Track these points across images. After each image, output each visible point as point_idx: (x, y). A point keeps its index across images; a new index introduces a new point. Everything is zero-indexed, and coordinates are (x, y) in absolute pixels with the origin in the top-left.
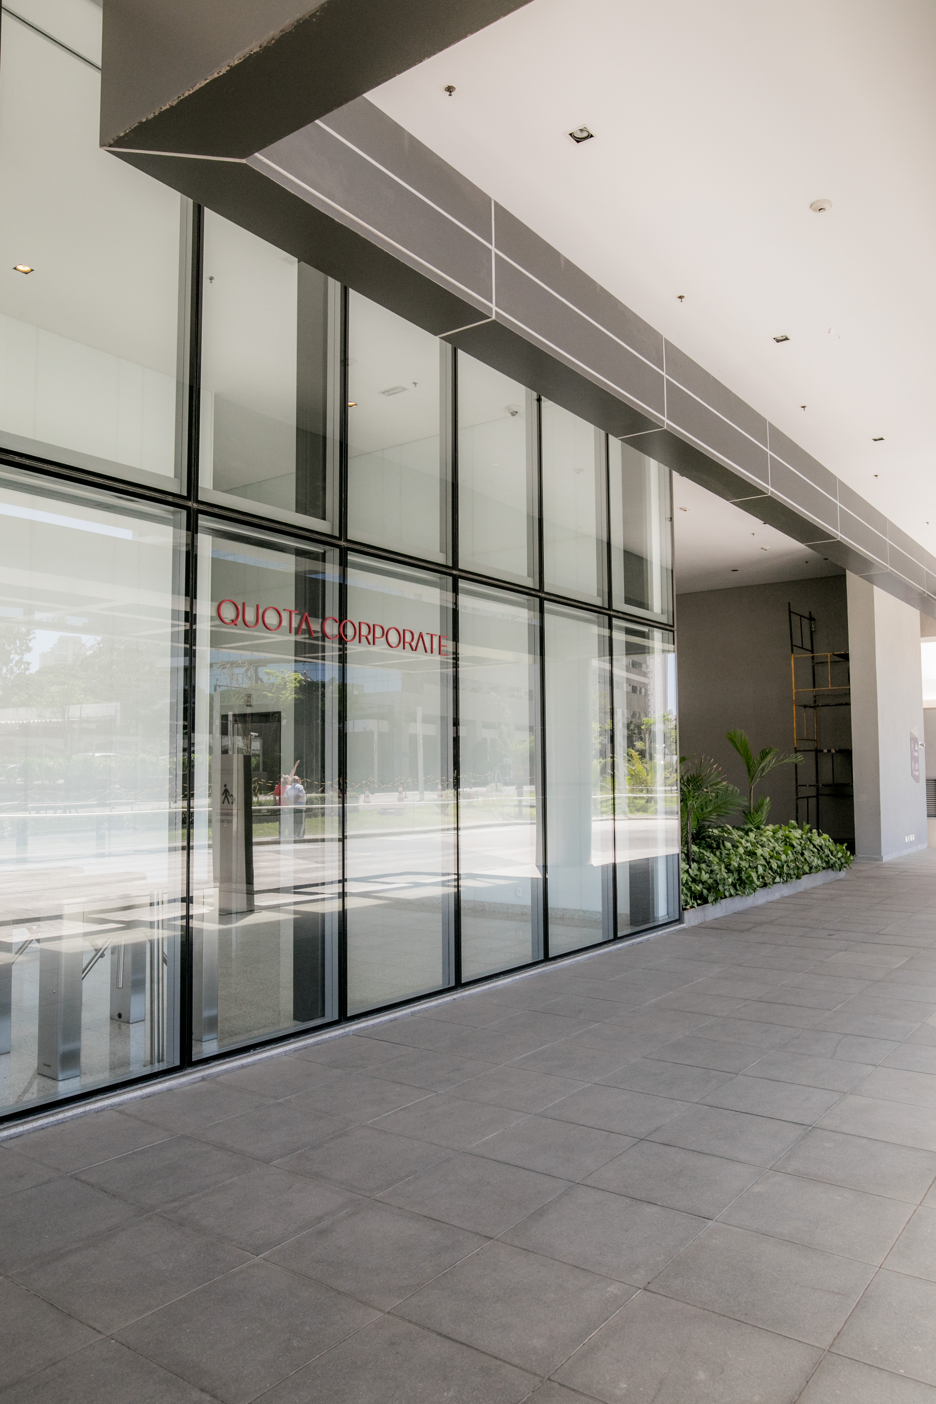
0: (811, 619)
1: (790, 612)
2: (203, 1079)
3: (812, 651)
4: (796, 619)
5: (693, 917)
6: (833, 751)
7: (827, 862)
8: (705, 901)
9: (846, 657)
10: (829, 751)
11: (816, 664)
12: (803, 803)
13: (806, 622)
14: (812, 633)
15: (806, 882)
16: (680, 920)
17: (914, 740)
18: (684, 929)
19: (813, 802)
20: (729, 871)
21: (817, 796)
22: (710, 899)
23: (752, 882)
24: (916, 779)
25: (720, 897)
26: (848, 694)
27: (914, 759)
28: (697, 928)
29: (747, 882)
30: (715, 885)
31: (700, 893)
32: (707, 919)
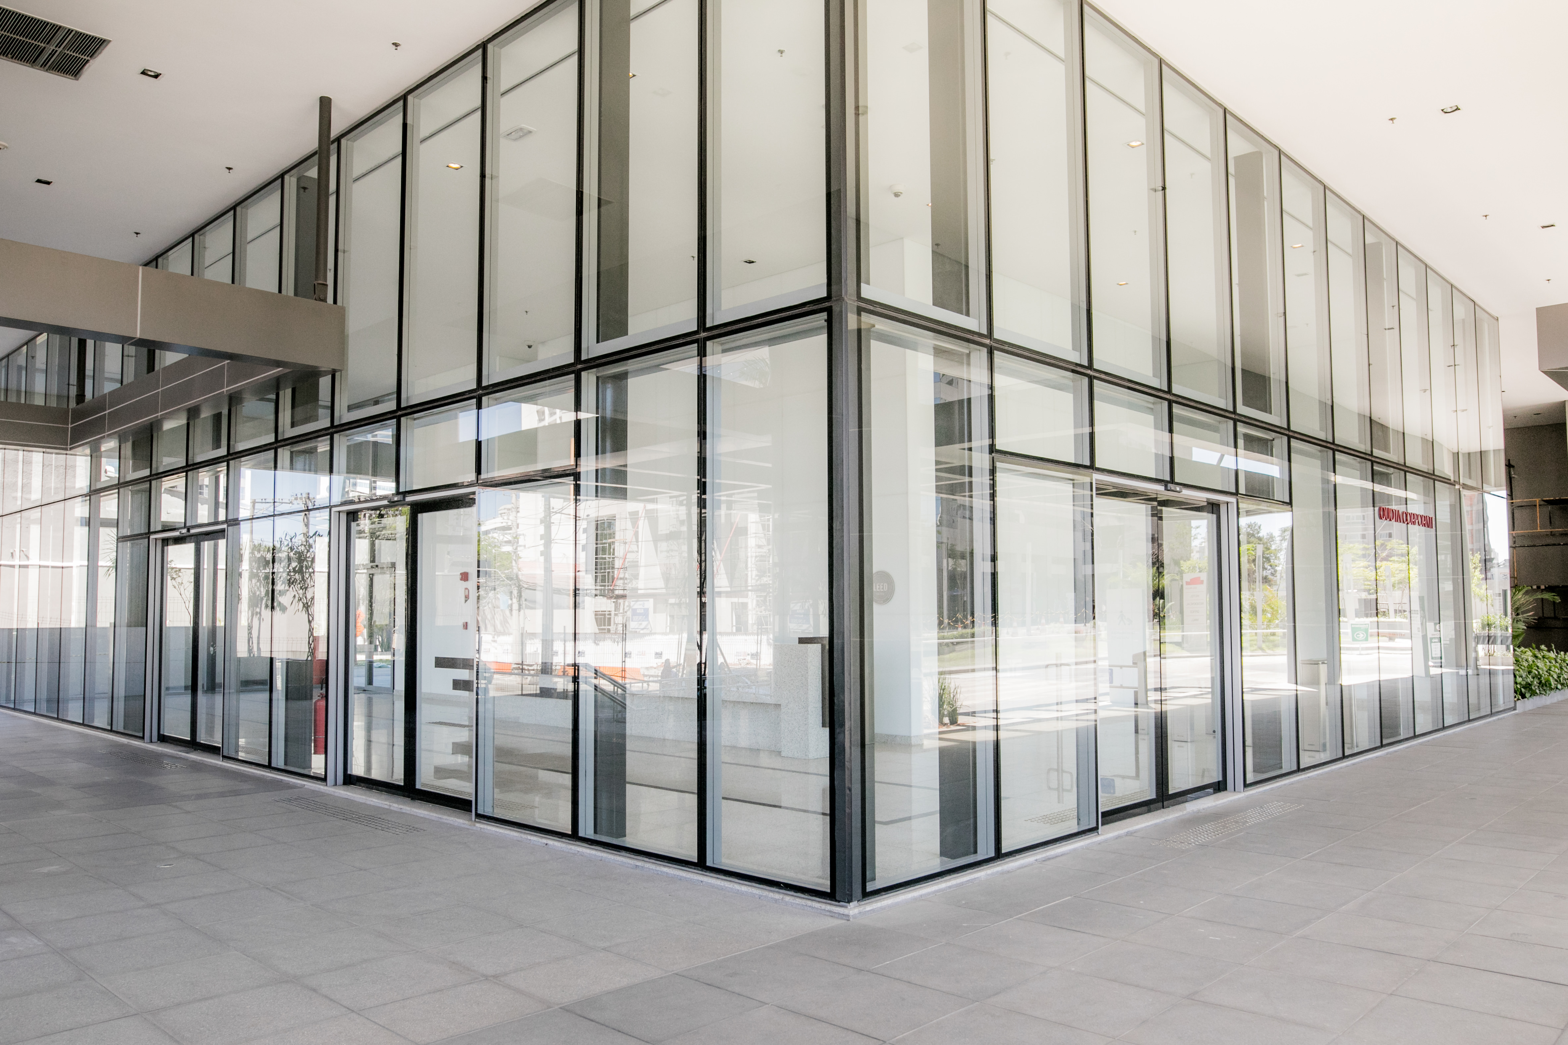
5: (1525, 705)
8: (1523, 696)
11: (1513, 509)
16: (1514, 708)
18: (1517, 714)
22: (1527, 695)
23: (1550, 684)
25: (1533, 693)
28: (1524, 713)
29: (1545, 686)
30: (1528, 686)
31: (1523, 691)
32: (1527, 709)
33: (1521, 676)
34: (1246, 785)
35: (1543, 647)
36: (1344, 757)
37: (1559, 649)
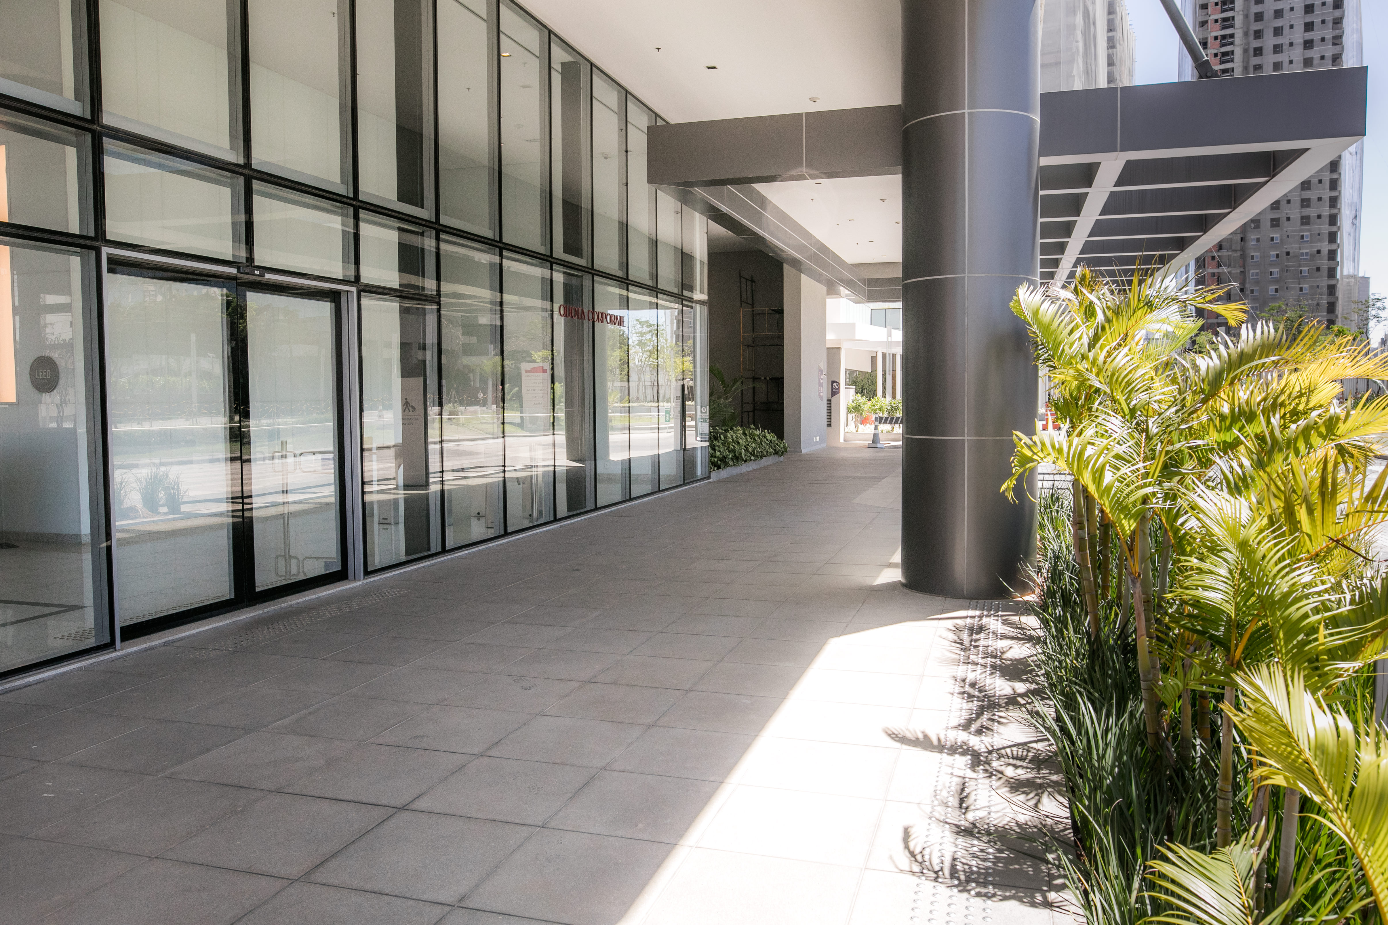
0: (752, 281)
1: (740, 277)
2: (561, 527)
3: (752, 305)
4: (743, 281)
5: (715, 475)
6: (768, 379)
7: (775, 450)
8: (719, 468)
9: (781, 312)
10: (765, 378)
11: (754, 315)
12: (745, 415)
13: (749, 283)
14: (752, 291)
15: (765, 462)
16: (709, 477)
17: (821, 371)
18: (711, 482)
19: (751, 414)
20: (729, 452)
21: (754, 411)
22: (722, 467)
24: (821, 398)
25: (727, 465)
26: (781, 337)
27: (821, 384)
28: (719, 481)
29: (737, 459)
30: (723, 459)
31: (717, 463)
32: (721, 478)
33: (720, 451)
34: (367, 573)
35: (752, 426)
36: (506, 534)
37: (764, 428)
